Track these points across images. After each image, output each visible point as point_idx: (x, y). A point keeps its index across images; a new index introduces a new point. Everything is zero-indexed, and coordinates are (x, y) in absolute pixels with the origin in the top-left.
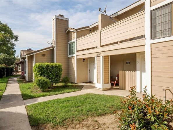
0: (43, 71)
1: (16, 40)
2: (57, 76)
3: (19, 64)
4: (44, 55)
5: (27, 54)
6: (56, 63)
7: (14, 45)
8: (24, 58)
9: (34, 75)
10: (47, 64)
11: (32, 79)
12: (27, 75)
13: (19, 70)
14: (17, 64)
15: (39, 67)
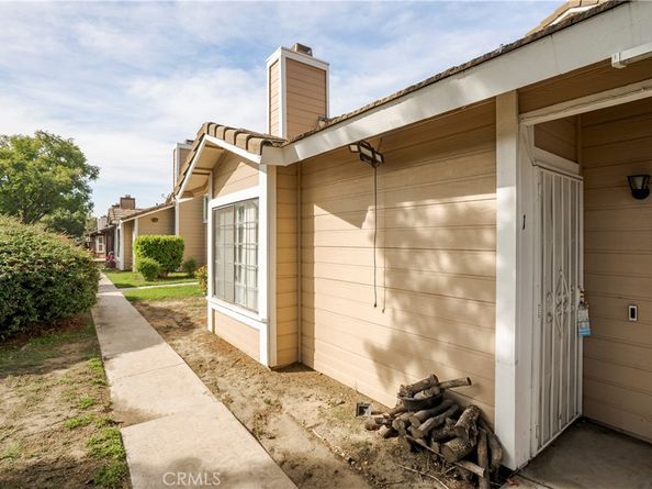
0: (150, 249)
1: (94, 176)
2: (174, 258)
3: (98, 235)
4: (154, 220)
5: (122, 219)
6: (177, 236)
7: (88, 191)
8: (115, 226)
9: (134, 256)
10: (157, 237)
11: (131, 264)
12: (120, 260)
13: (98, 251)
14: (93, 236)
15: (143, 243)
